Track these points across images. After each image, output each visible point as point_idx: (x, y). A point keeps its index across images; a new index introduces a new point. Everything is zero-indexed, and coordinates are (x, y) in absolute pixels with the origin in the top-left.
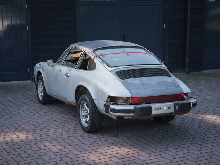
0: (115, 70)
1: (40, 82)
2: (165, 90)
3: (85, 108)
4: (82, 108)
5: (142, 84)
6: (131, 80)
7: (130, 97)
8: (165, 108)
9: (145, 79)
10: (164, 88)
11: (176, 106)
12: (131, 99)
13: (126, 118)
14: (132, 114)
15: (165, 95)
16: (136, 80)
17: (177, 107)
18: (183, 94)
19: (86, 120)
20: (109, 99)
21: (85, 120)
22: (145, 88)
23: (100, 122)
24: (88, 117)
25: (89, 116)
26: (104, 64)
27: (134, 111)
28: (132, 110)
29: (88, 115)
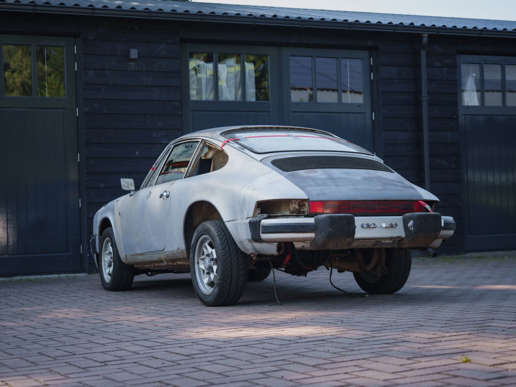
0: (269, 158)
1: (107, 242)
2: (381, 190)
3: (206, 253)
4: (199, 256)
5: (331, 178)
6: (305, 172)
7: (305, 200)
8: (384, 225)
9: (337, 172)
10: (380, 188)
11: (409, 222)
12: (307, 204)
13: (298, 245)
14: (312, 235)
15: (381, 198)
16: (317, 172)
17: (411, 223)
18: (422, 200)
19: (210, 278)
20: (259, 211)
21: (206, 280)
22: (336, 186)
23: (240, 268)
24: (213, 271)
25: (215, 268)
26: (246, 151)
27: (314, 225)
28: (310, 225)
29: (214, 264)
